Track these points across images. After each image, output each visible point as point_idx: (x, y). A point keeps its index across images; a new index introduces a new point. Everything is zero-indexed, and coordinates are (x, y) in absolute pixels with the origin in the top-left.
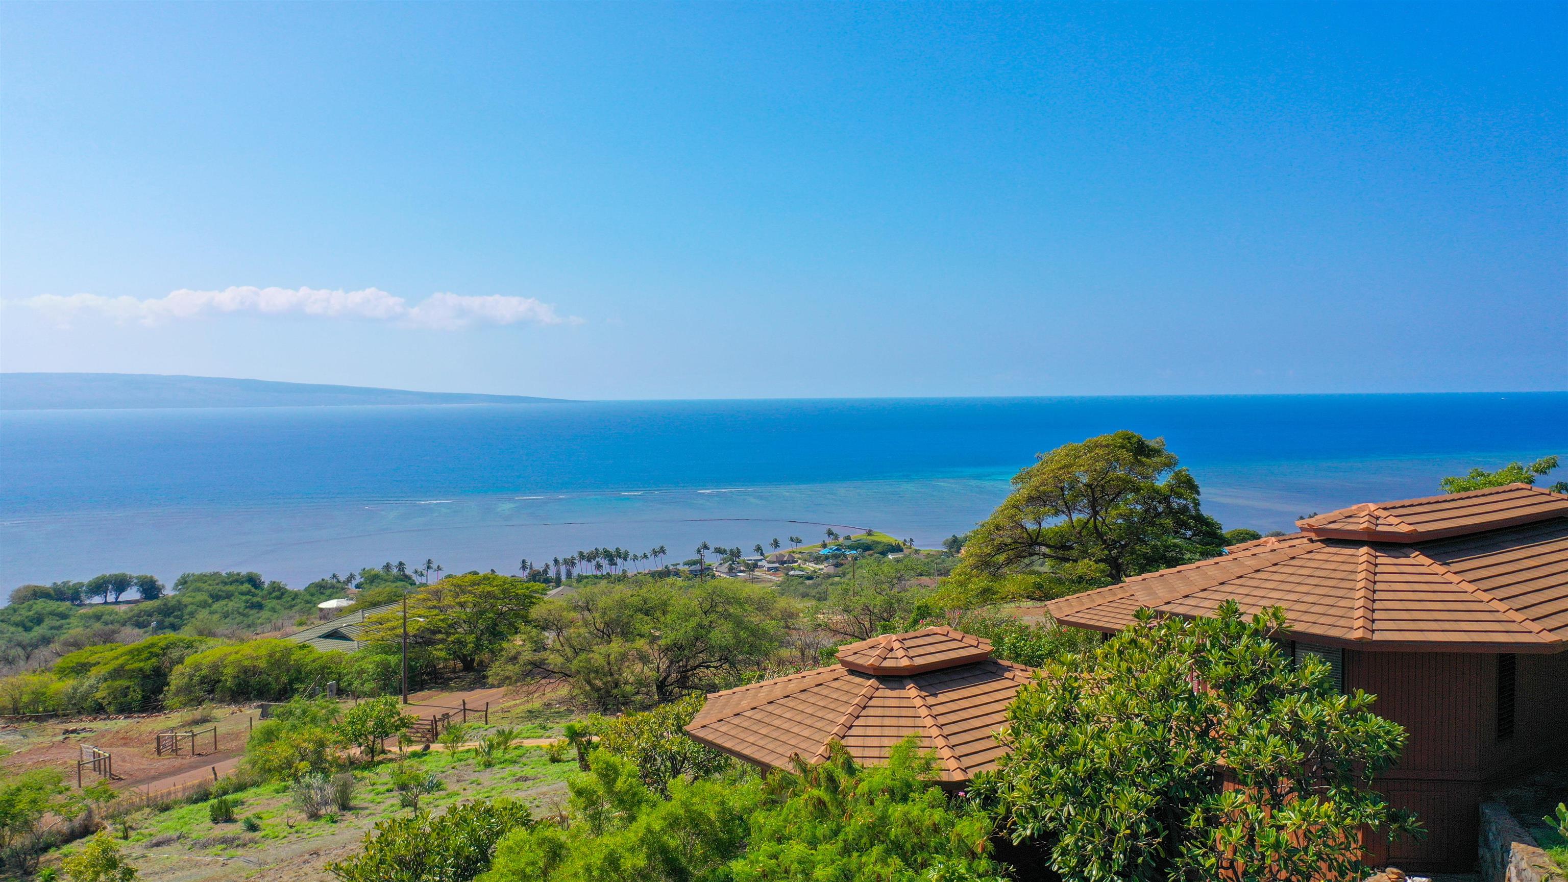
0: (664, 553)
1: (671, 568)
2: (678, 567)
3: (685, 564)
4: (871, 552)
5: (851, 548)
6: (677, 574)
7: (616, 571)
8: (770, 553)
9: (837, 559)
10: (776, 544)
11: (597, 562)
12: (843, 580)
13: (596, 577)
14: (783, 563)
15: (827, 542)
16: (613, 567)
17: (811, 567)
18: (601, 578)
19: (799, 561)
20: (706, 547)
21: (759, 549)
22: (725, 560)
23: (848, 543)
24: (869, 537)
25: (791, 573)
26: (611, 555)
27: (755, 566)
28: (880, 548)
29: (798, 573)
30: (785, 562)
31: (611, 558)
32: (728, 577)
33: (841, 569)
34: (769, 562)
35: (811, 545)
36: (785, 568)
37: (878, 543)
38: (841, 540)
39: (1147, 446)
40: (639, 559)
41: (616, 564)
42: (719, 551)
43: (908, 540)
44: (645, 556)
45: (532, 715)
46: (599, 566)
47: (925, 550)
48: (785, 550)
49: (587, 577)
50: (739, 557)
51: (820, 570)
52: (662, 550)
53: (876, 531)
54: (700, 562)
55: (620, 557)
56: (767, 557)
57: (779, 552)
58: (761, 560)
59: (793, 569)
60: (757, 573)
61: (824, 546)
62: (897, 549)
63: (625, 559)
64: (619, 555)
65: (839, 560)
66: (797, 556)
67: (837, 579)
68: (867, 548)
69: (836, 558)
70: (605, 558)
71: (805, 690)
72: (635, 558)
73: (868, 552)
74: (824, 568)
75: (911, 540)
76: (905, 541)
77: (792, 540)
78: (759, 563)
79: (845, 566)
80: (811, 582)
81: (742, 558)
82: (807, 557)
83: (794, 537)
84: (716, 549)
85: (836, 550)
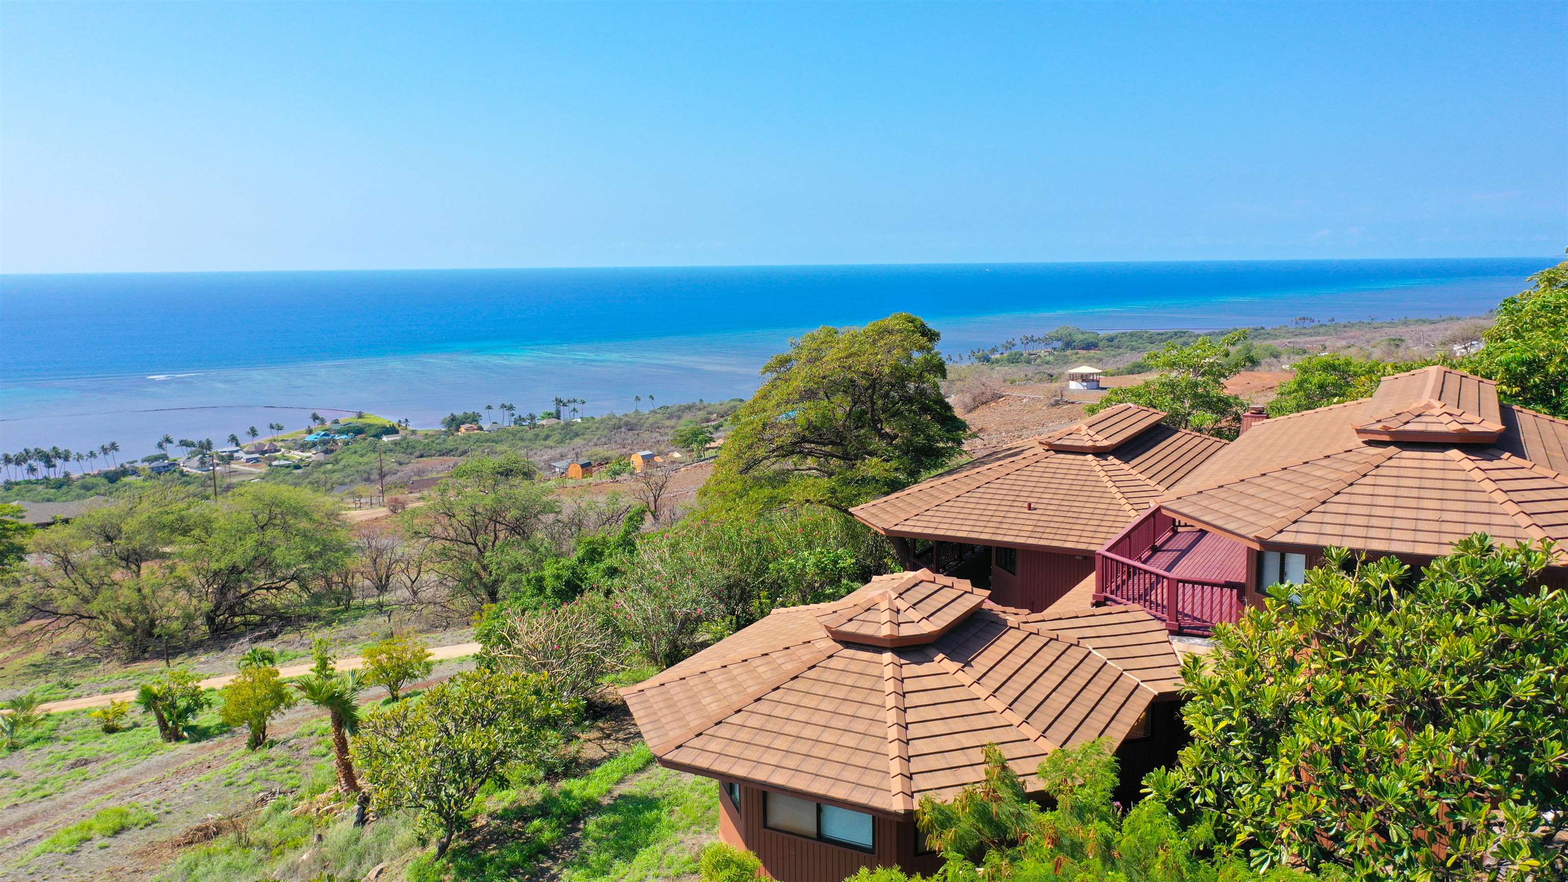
0: (117, 450)
1: (127, 466)
2: (136, 465)
3: (144, 461)
4: (363, 436)
5: (341, 432)
6: (135, 472)
7: (56, 474)
8: (248, 443)
9: (327, 446)
10: (253, 432)
11: (30, 465)
12: (336, 467)
13: (29, 482)
14: (263, 453)
15: (312, 427)
16: (52, 469)
17: (296, 455)
18: (37, 483)
19: (283, 450)
20: (168, 440)
21: (234, 439)
22: (194, 454)
23: (337, 427)
24: (360, 420)
25: (275, 463)
26: (48, 455)
27: (231, 458)
28: (373, 432)
29: (282, 462)
30: (266, 452)
31: (48, 460)
32: (199, 472)
33: (332, 455)
34: (247, 453)
35: (295, 431)
36: (267, 458)
37: (370, 426)
38: (328, 424)
39: (929, 330)
40: (85, 458)
41: (54, 466)
42: (184, 443)
43: (403, 420)
44: (92, 454)
45: (40, 670)
46: (32, 470)
47: (422, 430)
48: (264, 439)
49: (17, 484)
50: (210, 449)
51: (307, 457)
52: (114, 447)
53: (365, 412)
54: (165, 457)
55: (60, 458)
56: (244, 447)
57: (257, 441)
58: (237, 451)
59: (276, 459)
60: (234, 466)
61: (310, 432)
62: (392, 431)
63: (66, 459)
64: (58, 455)
65: (329, 446)
66: (279, 444)
67: (329, 466)
68: (359, 431)
69: (325, 444)
70: (40, 460)
71: (796, 677)
72: (79, 457)
73: (359, 436)
74: (312, 455)
75: (407, 420)
76: (400, 421)
77: (272, 427)
78: (236, 455)
79: (338, 452)
80: (299, 471)
81: (214, 450)
82: (291, 444)
83: (274, 424)
84: (181, 441)
85: (324, 435)
